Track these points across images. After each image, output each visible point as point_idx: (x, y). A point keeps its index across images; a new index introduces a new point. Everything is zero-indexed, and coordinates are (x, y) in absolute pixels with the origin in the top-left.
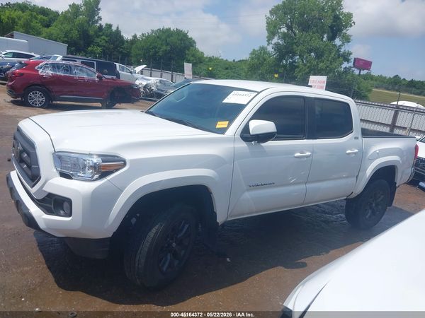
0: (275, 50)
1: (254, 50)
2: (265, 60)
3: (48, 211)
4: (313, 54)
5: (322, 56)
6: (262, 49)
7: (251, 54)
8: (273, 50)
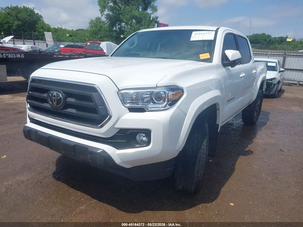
0: (107, 19)
1: (92, 20)
2: (101, 27)
3: (118, 146)
4: (134, 21)
5: (141, 21)
6: (98, 19)
7: (90, 23)
8: (105, 20)
